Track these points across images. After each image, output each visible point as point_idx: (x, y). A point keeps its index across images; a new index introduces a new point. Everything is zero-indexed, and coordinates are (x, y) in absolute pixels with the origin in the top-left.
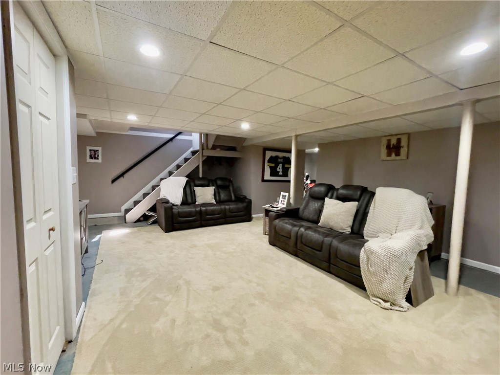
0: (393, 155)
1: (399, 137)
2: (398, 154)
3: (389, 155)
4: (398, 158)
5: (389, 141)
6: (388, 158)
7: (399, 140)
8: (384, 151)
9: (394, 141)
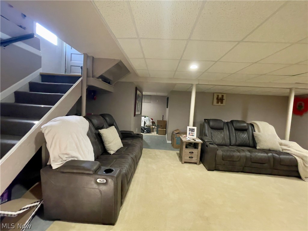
0: (220, 103)
1: (223, 94)
2: (222, 103)
3: (218, 103)
4: (222, 105)
5: (218, 96)
6: (217, 104)
7: (223, 96)
8: (215, 101)
9: (220, 96)
